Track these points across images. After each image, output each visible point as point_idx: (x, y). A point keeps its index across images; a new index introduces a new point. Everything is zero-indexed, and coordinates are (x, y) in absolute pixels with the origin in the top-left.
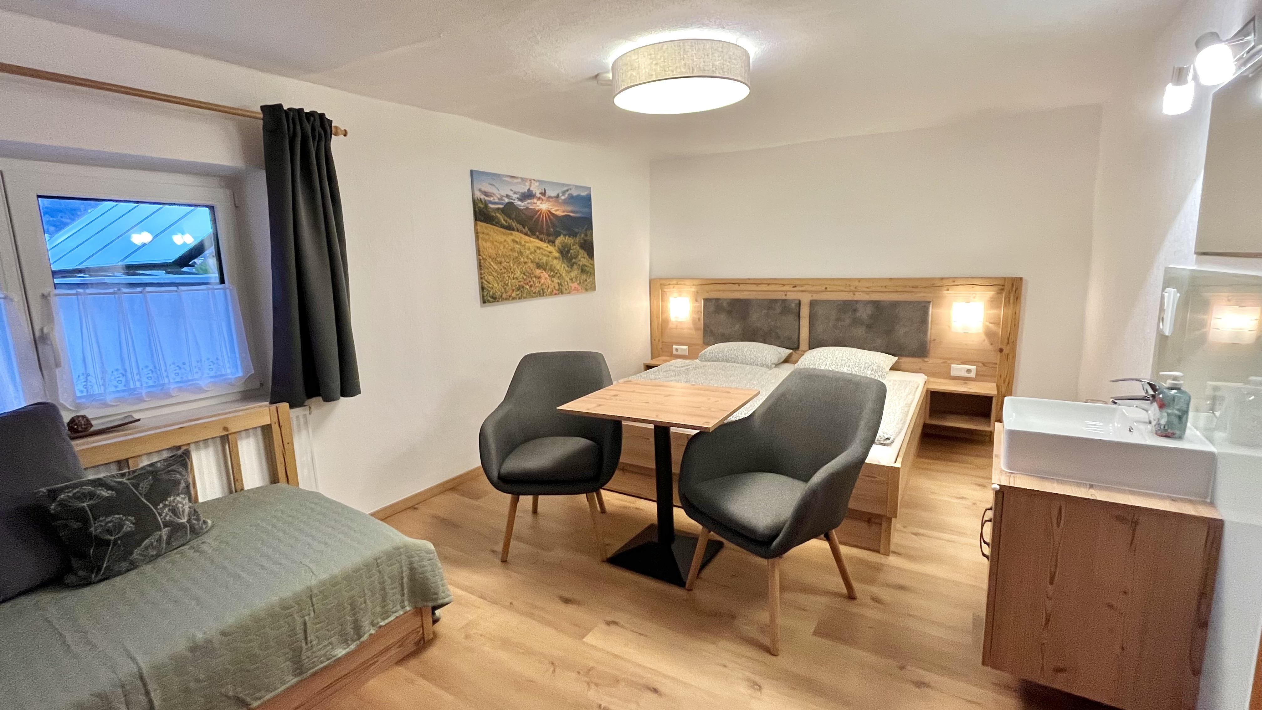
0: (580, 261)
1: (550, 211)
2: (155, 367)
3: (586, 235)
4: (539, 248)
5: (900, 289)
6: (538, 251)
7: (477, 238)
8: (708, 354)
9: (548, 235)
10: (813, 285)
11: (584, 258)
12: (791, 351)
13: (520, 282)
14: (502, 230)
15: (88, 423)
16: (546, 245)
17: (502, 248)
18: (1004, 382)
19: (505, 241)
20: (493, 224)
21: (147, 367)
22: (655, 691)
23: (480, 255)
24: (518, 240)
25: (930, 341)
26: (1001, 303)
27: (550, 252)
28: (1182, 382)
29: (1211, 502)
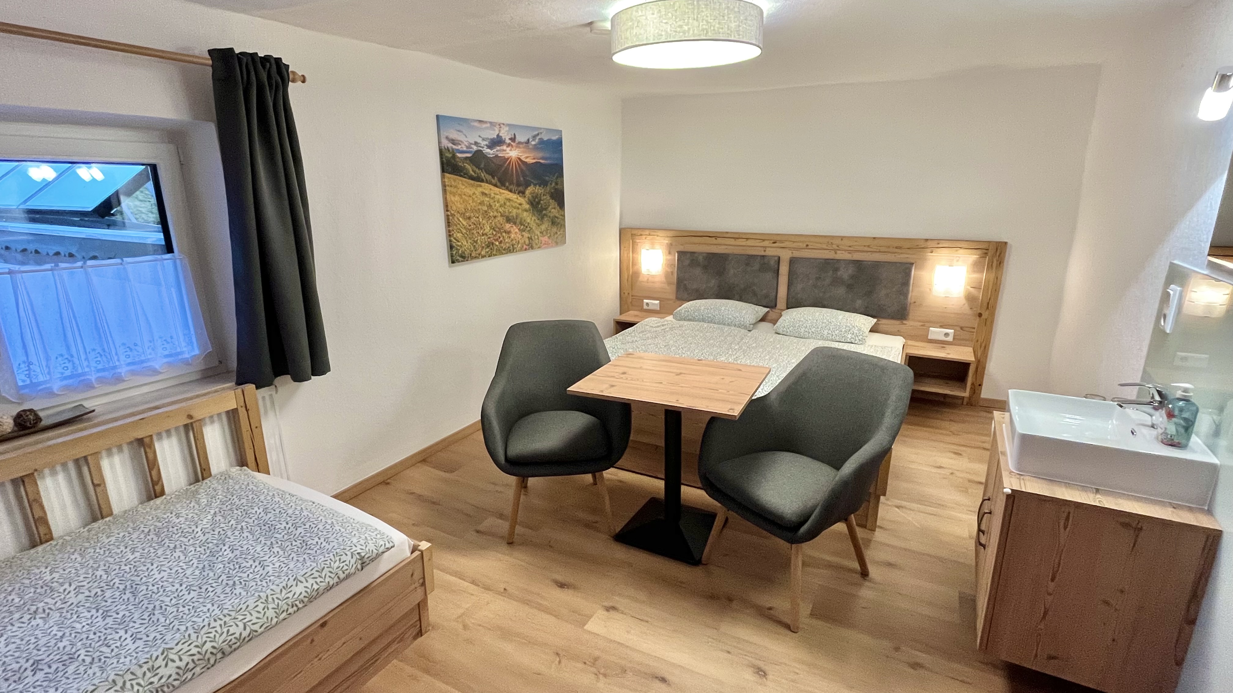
0: (550, 212)
1: (520, 159)
2: (104, 350)
3: (557, 184)
4: (509, 200)
5: (883, 249)
6: (508, 204)
7: (445, 191)
8: (683, 311)
9: (518, 185)
10: (794, 242)
11: (555, 208)
12: (767, 310)
13: (489, 238)
14: (472, 182)
15: (38, 419)
16: (515, 196)
17: (471, 202)
18: (981, 347)
19: (474, 194)
20: (461, 176)
21: (94, 350)
22: (663, 680)
23: (447, 211)
24: (486, 192)
25: (910, 304)
26: (984, 268)
27: (520, 204)
28: (1191, 394)
29: (1208, 510)
